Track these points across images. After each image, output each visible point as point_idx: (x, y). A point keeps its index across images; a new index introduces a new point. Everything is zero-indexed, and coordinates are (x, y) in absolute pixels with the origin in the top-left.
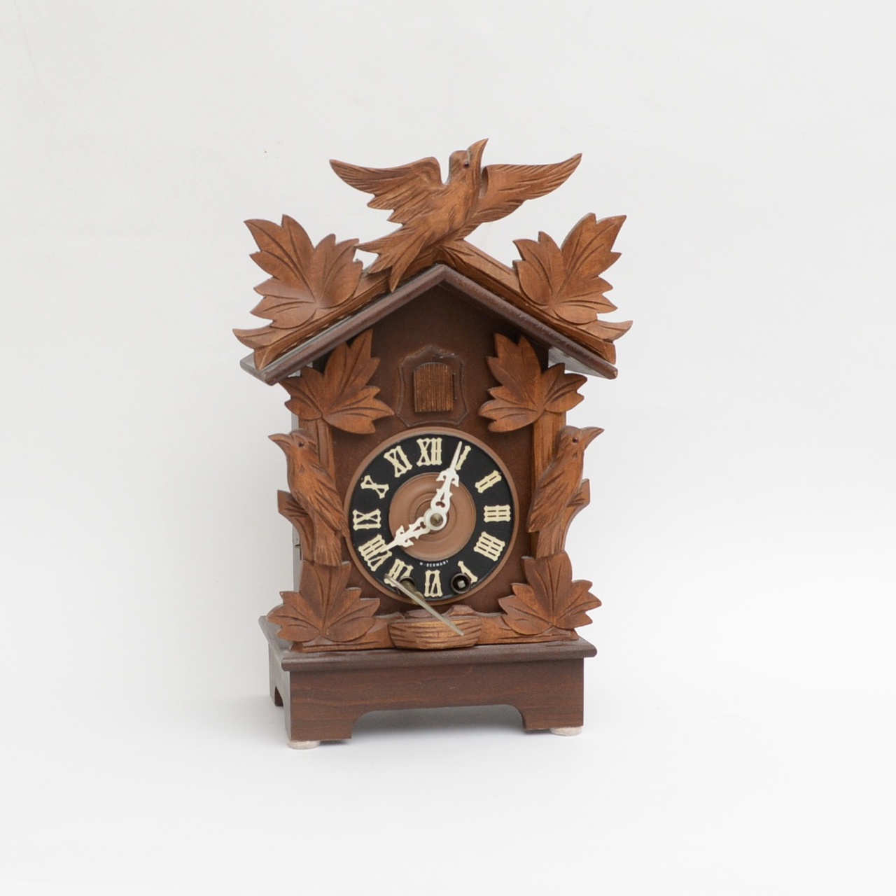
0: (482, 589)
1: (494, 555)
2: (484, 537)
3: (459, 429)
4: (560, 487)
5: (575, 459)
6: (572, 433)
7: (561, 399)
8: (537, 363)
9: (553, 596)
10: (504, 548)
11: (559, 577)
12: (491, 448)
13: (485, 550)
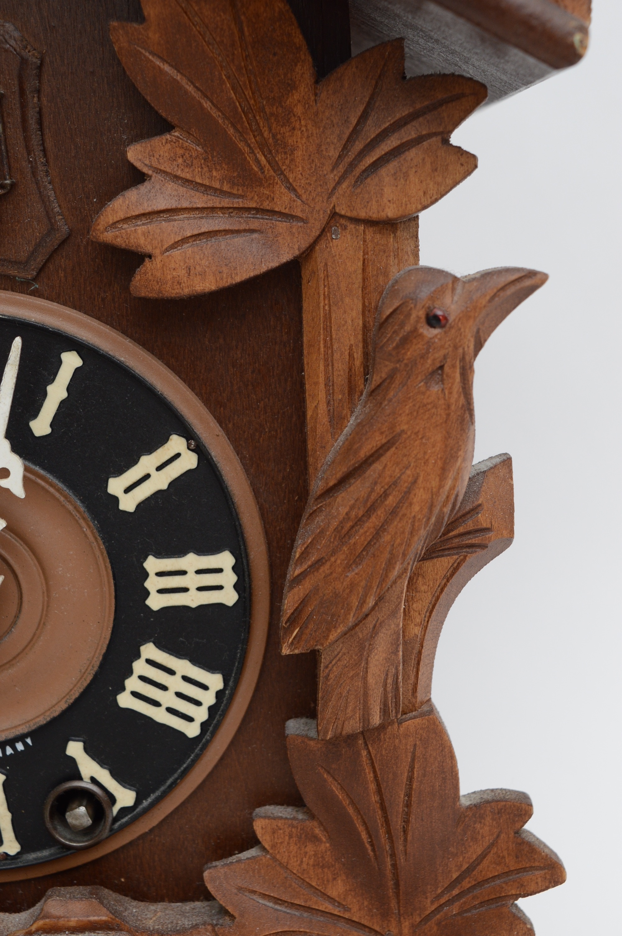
0: (154, 829)
1: (190, 719)
2: (149, 661)
3: (35, 293)
4: (386, 495)
5: (435, 389)
7: (386, 172)
8: (299, 39)
9: (393, 855)
10: (219, 694)
11: (409, 795)
12: (160, 357)
13: (156, 704)
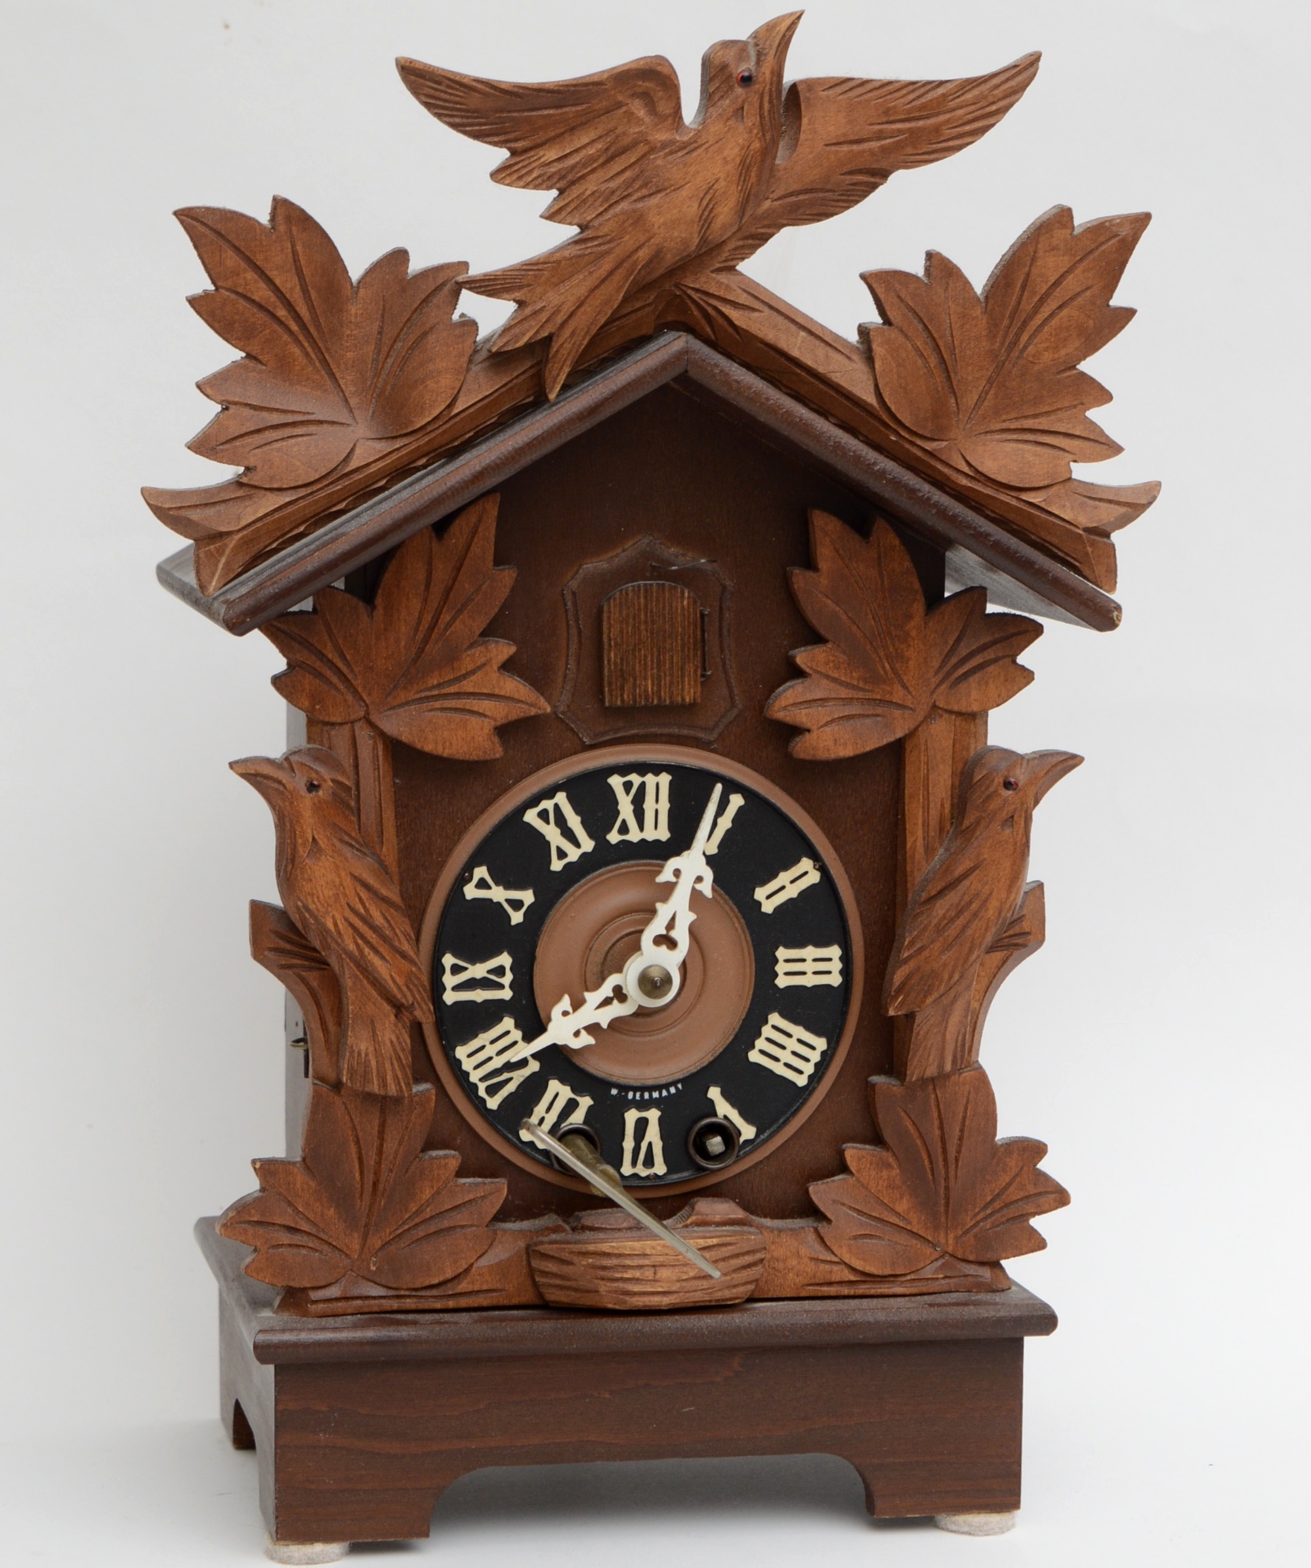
0: (768, 1158)
1: (801, 1072)
2: (774, 1027)
3: (714, 751)
4: (970, 903)
5: (1008, 831)
6: (1003, 765)
7: (973, 680)
8: (917, 585)
9: (947, 1179)
10: (823, 1053)
11: (962, 1131)
12: (797, 800)
13: (777, 1059)
